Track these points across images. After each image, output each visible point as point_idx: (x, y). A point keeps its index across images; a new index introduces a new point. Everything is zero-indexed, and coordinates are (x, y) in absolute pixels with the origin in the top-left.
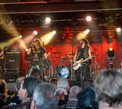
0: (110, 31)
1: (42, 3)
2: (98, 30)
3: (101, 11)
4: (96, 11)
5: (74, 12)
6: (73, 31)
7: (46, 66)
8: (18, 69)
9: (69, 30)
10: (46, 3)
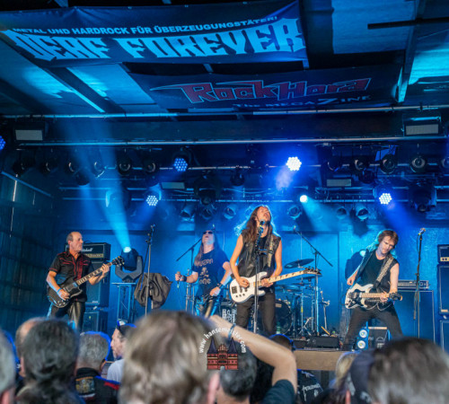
0: (363, 203)
1: (165, 117)
2: (329, 199)
3: (329, 142)
4: (317, 143)
5: (255, 144)
6: (256, 199)
7: (156, 294)
8: (96, 302)
9: (246, 194)
10: (175, 117)
